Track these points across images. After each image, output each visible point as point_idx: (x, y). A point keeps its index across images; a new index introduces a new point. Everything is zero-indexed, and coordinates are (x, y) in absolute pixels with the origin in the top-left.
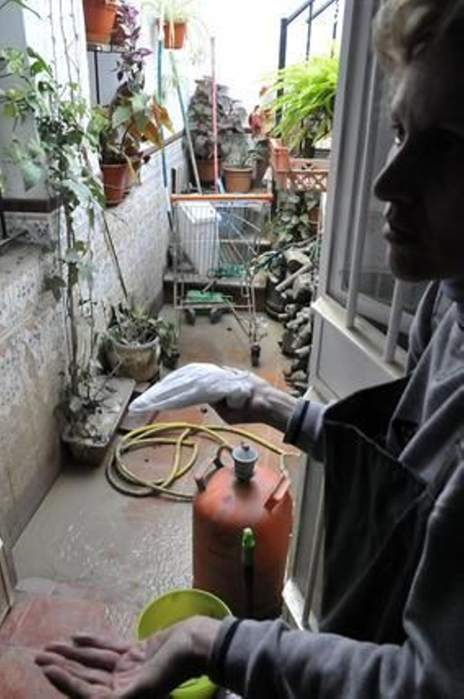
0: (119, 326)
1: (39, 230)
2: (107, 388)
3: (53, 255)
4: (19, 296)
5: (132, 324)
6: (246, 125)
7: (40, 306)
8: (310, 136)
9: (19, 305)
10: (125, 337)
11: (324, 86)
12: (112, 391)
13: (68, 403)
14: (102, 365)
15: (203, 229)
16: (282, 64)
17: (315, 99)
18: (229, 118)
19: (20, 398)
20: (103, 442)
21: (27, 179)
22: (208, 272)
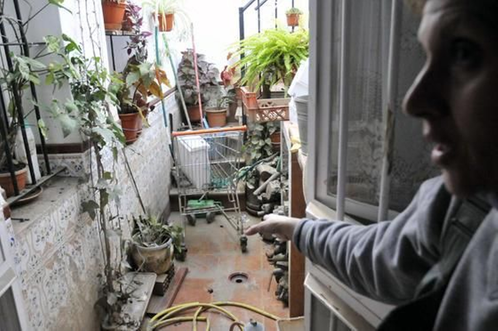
0: (141, 233)
1: (76, 166)
2: (135, 282)
3: (87, 184)
4: (62, 219)
5: (150, 230)
6: (219, 79)
7: (80, 225)
8: (267, 83)
9: (62, 226)
10: (146, 241)
11: (274, 48)
12: (139, 284)
13: (106, 298)
14: (131, 265)
15: (197, 155)
16: (242, 37)
17: (268, 58)
18: (207, 76)
19: (67, 301)
20: (136, 327)
21: (65, 129)
22: (203, 186)
